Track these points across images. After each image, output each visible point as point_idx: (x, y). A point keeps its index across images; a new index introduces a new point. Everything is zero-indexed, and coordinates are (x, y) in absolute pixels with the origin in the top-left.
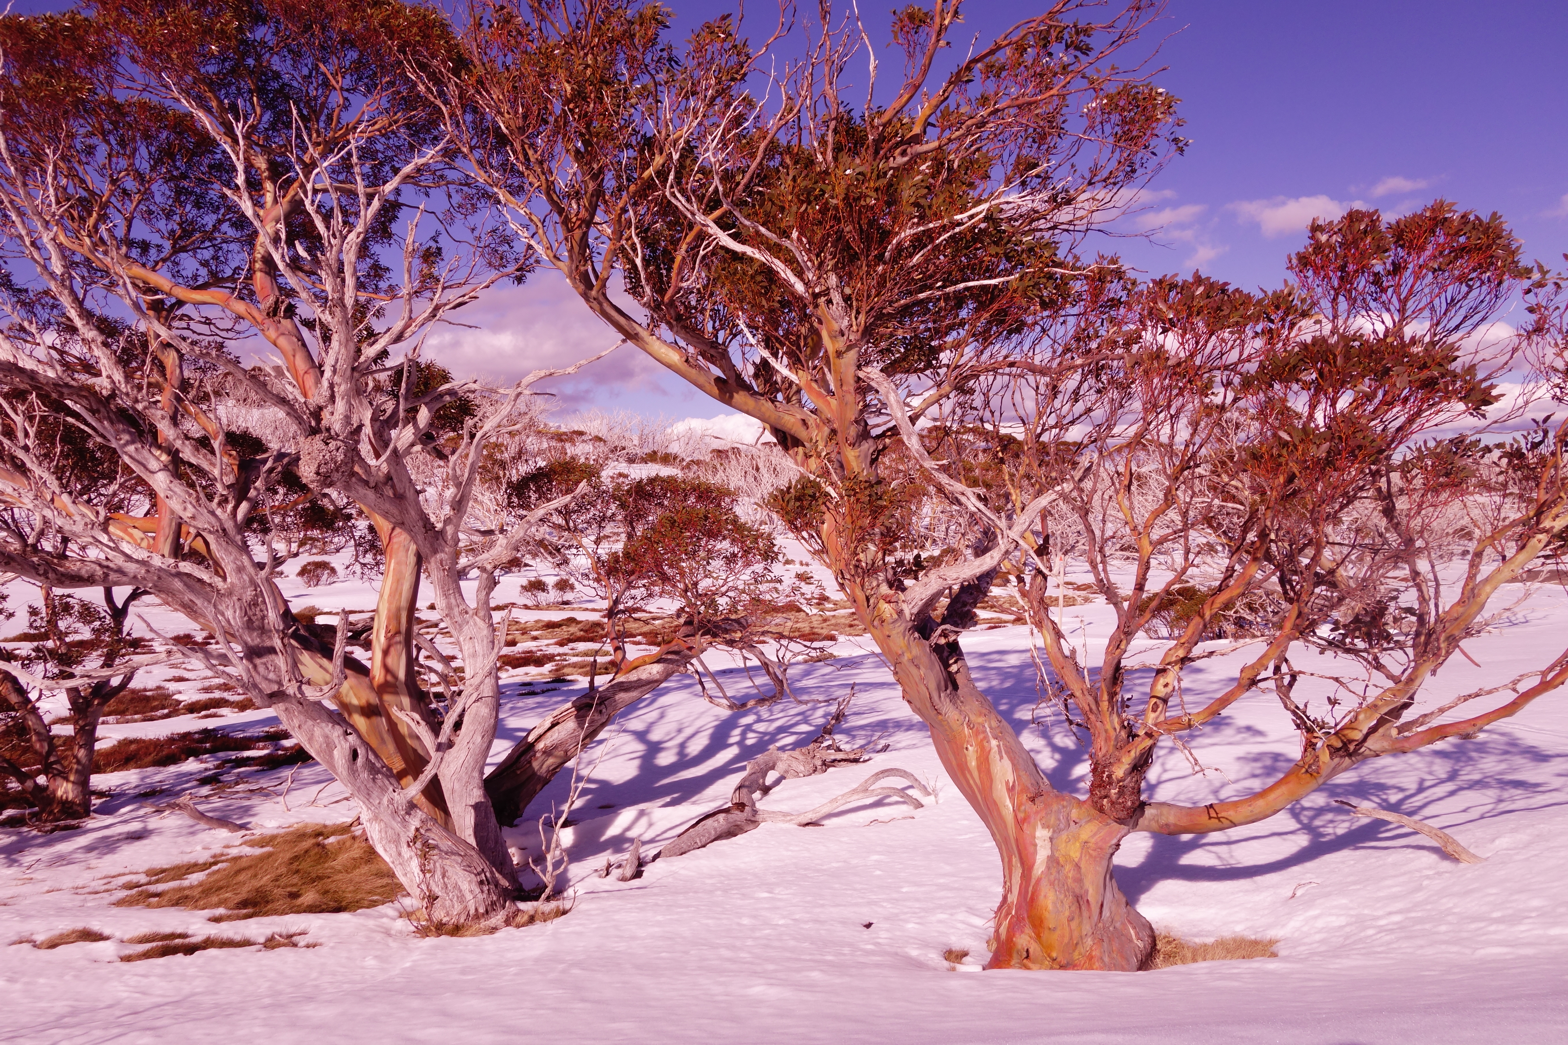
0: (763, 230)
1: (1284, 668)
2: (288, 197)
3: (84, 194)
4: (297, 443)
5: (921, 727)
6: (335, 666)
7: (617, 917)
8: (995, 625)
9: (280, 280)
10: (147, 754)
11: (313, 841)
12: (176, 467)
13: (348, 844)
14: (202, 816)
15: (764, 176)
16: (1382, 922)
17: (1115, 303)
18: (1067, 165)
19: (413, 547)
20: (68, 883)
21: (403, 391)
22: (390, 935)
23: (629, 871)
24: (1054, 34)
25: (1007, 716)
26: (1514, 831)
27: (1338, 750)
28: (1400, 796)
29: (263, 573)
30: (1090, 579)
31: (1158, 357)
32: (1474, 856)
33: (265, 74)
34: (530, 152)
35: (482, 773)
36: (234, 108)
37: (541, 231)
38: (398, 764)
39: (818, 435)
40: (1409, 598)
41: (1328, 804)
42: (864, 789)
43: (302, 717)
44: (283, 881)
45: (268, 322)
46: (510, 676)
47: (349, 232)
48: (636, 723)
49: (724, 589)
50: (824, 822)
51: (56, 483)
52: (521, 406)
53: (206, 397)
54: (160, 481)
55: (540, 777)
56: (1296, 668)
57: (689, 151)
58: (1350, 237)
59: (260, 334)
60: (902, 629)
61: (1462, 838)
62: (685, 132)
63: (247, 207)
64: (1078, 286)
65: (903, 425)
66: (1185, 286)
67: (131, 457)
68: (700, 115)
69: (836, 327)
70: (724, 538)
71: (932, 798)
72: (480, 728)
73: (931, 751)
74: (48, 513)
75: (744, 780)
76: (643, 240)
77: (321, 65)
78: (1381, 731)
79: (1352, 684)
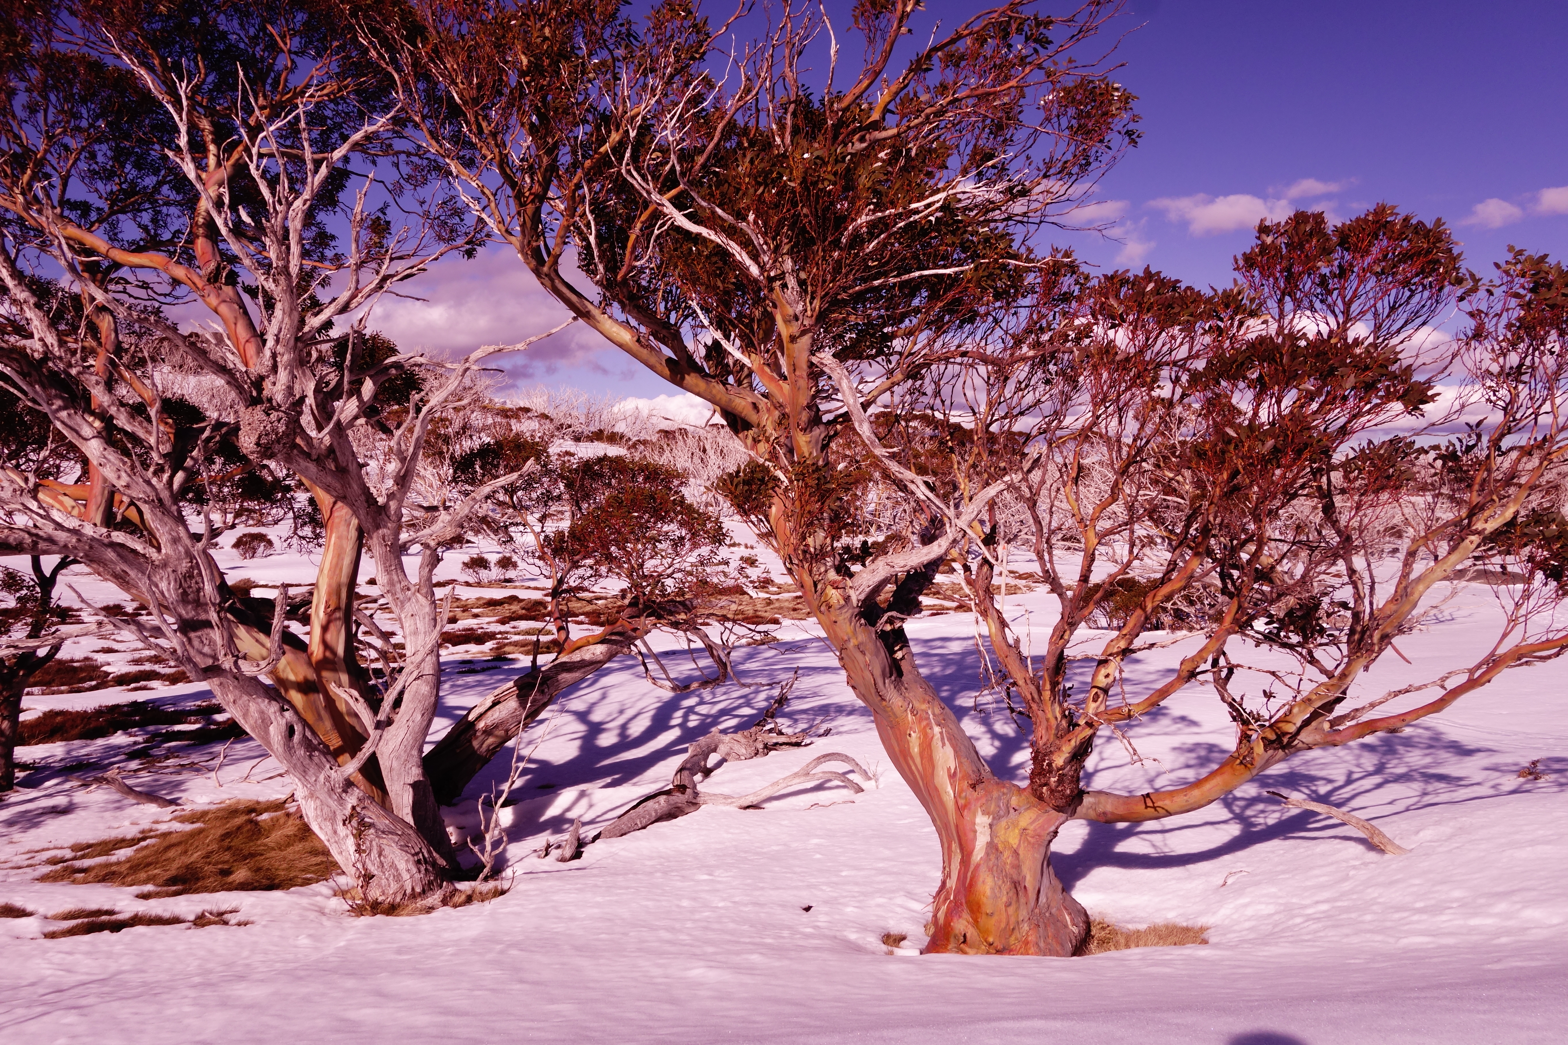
0: (719, 211)
1: (1222, 662)
2: (232, 161)
3: (19, 150)
4: (236, 412)
5: (863, 712)
6: (271, 642)
7: (556, 898)
8: (938, 612)
9: (222, 246)
10: (73, 727)
11: (245, 817)
12: (110, 435)
13: (282, 821)
14: (129, 790)
15: (721, 157)
16: (1310, 911)
17: (1066, 298)
18: (1024, 156)
19: (355, 522)
21: (347, 362)
22: (323, 914)
23: (568, 852)
24: (1014, 26)
25: (948, 702)
26: (1438, 823)
27: (1273, 742)
28: (1329, 787)
29: (200, 545)
30: (1035, 568)
31: (1107, 352)
32: (1399, 847)
33: (211, 34)
34: (484, 124)
35: (421, 751)
36: (177, 68)
37: (493, 205)
38: (335, 742)
39: (768, 420)
40: (1346, 594)
41: (1259, 795)
42: (806, 773)
43: (237, 692)
44: (215, 858)
45: (208, 288)
46: (451, 654)
47: (295, 198)
48: (577, 704)
49: (669, 571)
50: (765, 805)
52: (467, 382)
53: (142, 362)
54: (94, 448)
55: (480, 757)
56: (1234, 661)
57: (645, 130)
58: (1296, 239)
59: (200, 300)
60: (848, 615)
61: (1388, 829)
62: (642, 110)
63: (189, 169)
64: (1031, 278)
65: (855, 412)
66: (1136, 281)
67: (63, 422)
68: (658, 92)
69: (790, 311)
70: (672, 521)
71: (873, 782)
72: (420, 706)
73: (874, 735)
75: (686, 762)
76: (599, 217)
77: (269, 27)
78: (1314, 724)
79: (1289, 680)
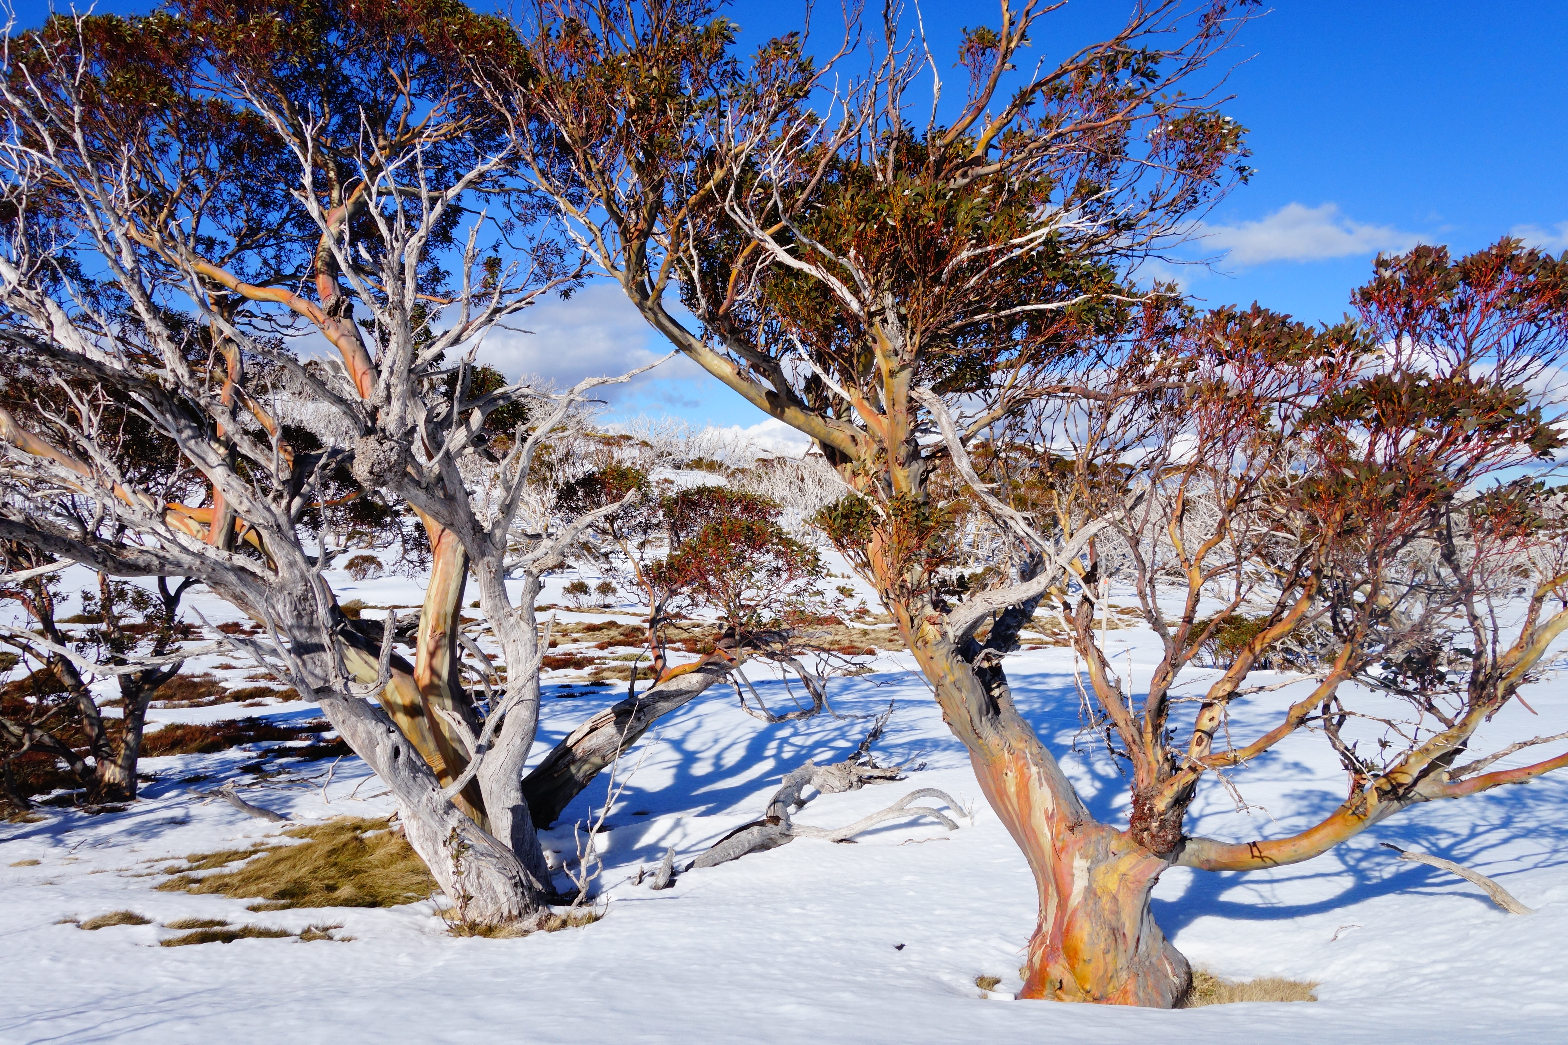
0: (820, 247)
1: (1334, 708)
2: (353, 199)
3: (156, 190)
4: (351, 440)
5: (960, 748)
6: (380, 664)
7: (648, 926)
8: (1036, 646)
9: (341, 280)
10: (192, 740)
11: (352, 834)
12: (233, 460)
13: (385, 839)
14: (243, 804)
15: (824, 193)
16: (1426, 971)
17: (1170, 331)
18: (1129, 189)
19: (461, 548)
20: (112, 866)
21: (458, 393)
22: (423, 933)
23: (662, 880)
24: (1121, 59)
25: (1047, 741)
27: (1387, 793)
28: (1451, 841)
29: (314, 570)
30: (1137, 604)
31: (1216, 388)
32: (1523, 907)
33: (336, 78)
34: (592, 163)
35: (520, 775)
36: (303, 111)
37: (599, 241)
38: (439, 765)
39: (866, 452)
40: (1467, 641)
41: (1376, 847)
42: (900, 808)
43: (346, 713)
44: (321, 873)
45: (329, 322)
46: (552, 678)
47: (411, 235)
48: (672, 731)
49: (766, 602)
50: (858, 839)
51: (118, 472)
52: (571, 411)
53: (264, 389)
54: (218, 475)
55: (576, 782)
56: (1347, 709)
57: (750, 166)
58: (1416, 274)
59: (320, 332)
60: (945, 651)
61: (1511, 887)
62: (747, 147)
63: (313, 208)
64: (1135, 312)
65: (954, 446)
66: (1243, 316)
67: (191, 450)
68: (762, 130)
69: (890, 346)
70: (768, 551)
71: (968, 819)
72: (520, 731)
73: (969, 772)
74: (108, 502)
75: (780, 793)
76: (702, 253)
77: (391, 71)
78: (1432, 775)
79: (1403, 728)
